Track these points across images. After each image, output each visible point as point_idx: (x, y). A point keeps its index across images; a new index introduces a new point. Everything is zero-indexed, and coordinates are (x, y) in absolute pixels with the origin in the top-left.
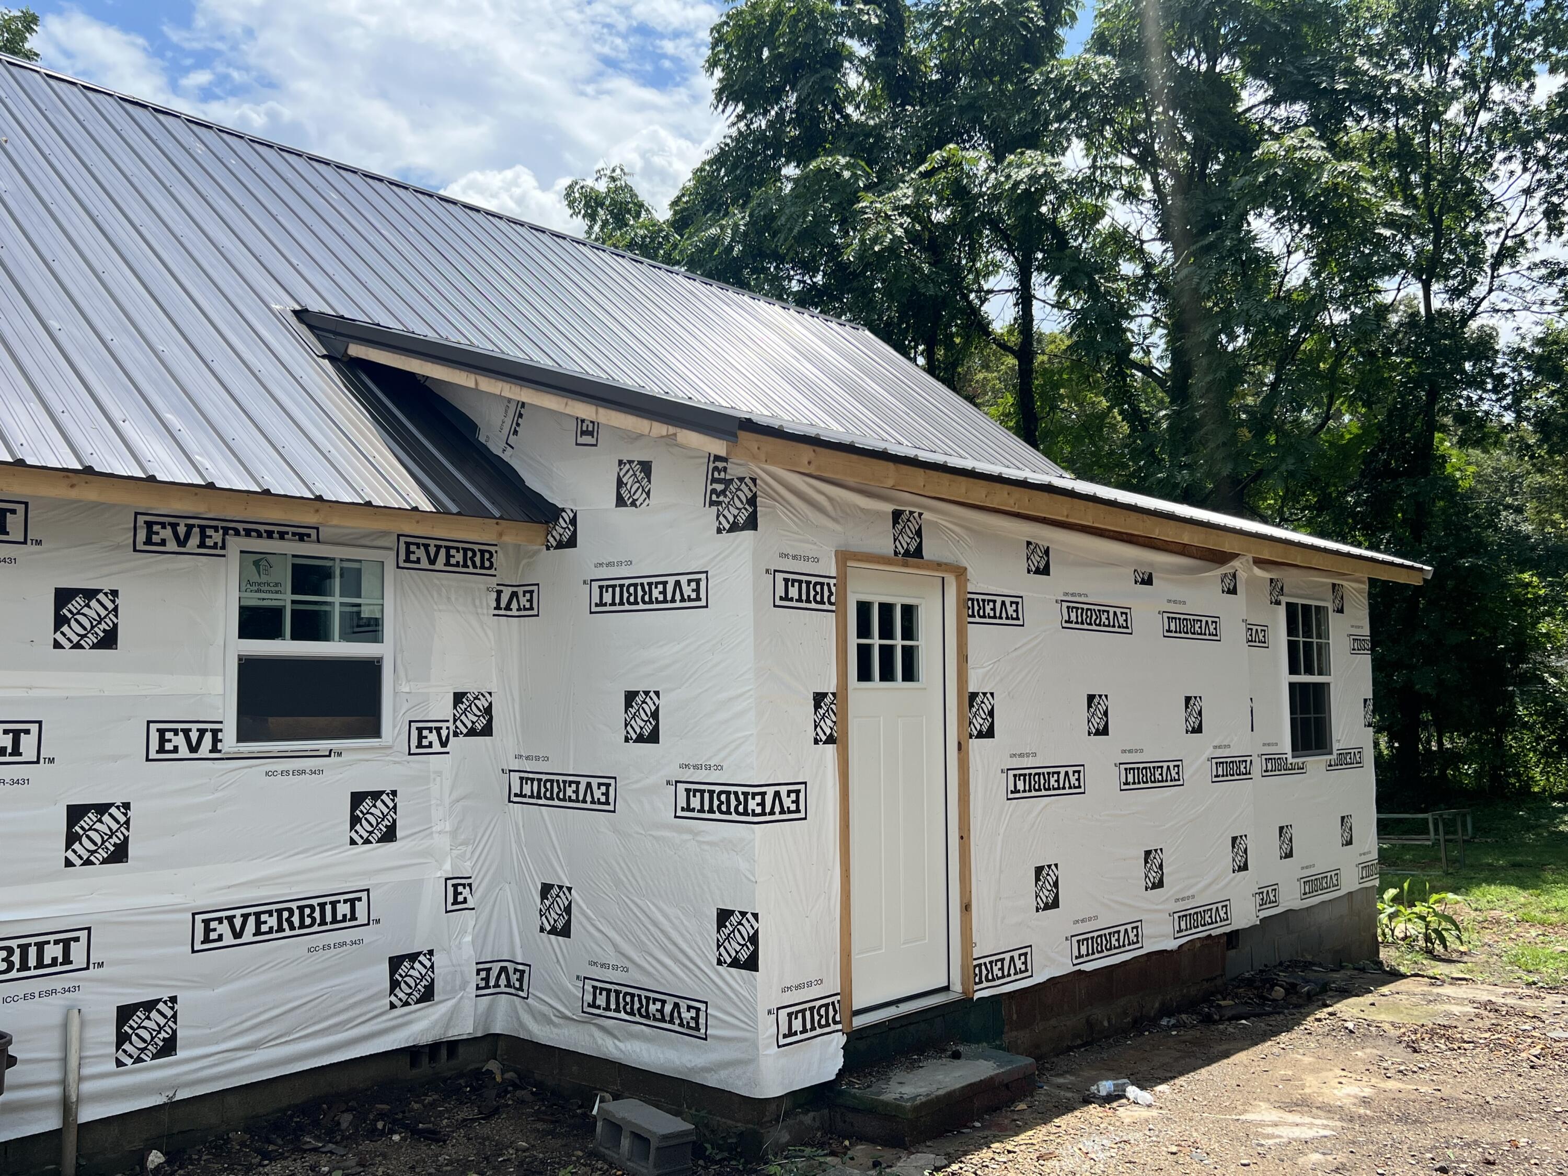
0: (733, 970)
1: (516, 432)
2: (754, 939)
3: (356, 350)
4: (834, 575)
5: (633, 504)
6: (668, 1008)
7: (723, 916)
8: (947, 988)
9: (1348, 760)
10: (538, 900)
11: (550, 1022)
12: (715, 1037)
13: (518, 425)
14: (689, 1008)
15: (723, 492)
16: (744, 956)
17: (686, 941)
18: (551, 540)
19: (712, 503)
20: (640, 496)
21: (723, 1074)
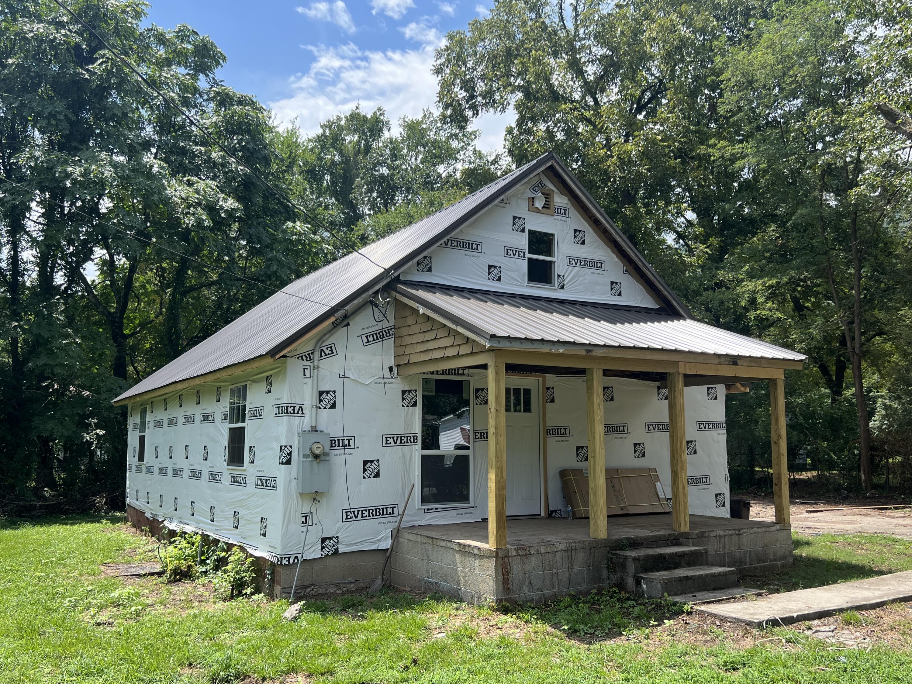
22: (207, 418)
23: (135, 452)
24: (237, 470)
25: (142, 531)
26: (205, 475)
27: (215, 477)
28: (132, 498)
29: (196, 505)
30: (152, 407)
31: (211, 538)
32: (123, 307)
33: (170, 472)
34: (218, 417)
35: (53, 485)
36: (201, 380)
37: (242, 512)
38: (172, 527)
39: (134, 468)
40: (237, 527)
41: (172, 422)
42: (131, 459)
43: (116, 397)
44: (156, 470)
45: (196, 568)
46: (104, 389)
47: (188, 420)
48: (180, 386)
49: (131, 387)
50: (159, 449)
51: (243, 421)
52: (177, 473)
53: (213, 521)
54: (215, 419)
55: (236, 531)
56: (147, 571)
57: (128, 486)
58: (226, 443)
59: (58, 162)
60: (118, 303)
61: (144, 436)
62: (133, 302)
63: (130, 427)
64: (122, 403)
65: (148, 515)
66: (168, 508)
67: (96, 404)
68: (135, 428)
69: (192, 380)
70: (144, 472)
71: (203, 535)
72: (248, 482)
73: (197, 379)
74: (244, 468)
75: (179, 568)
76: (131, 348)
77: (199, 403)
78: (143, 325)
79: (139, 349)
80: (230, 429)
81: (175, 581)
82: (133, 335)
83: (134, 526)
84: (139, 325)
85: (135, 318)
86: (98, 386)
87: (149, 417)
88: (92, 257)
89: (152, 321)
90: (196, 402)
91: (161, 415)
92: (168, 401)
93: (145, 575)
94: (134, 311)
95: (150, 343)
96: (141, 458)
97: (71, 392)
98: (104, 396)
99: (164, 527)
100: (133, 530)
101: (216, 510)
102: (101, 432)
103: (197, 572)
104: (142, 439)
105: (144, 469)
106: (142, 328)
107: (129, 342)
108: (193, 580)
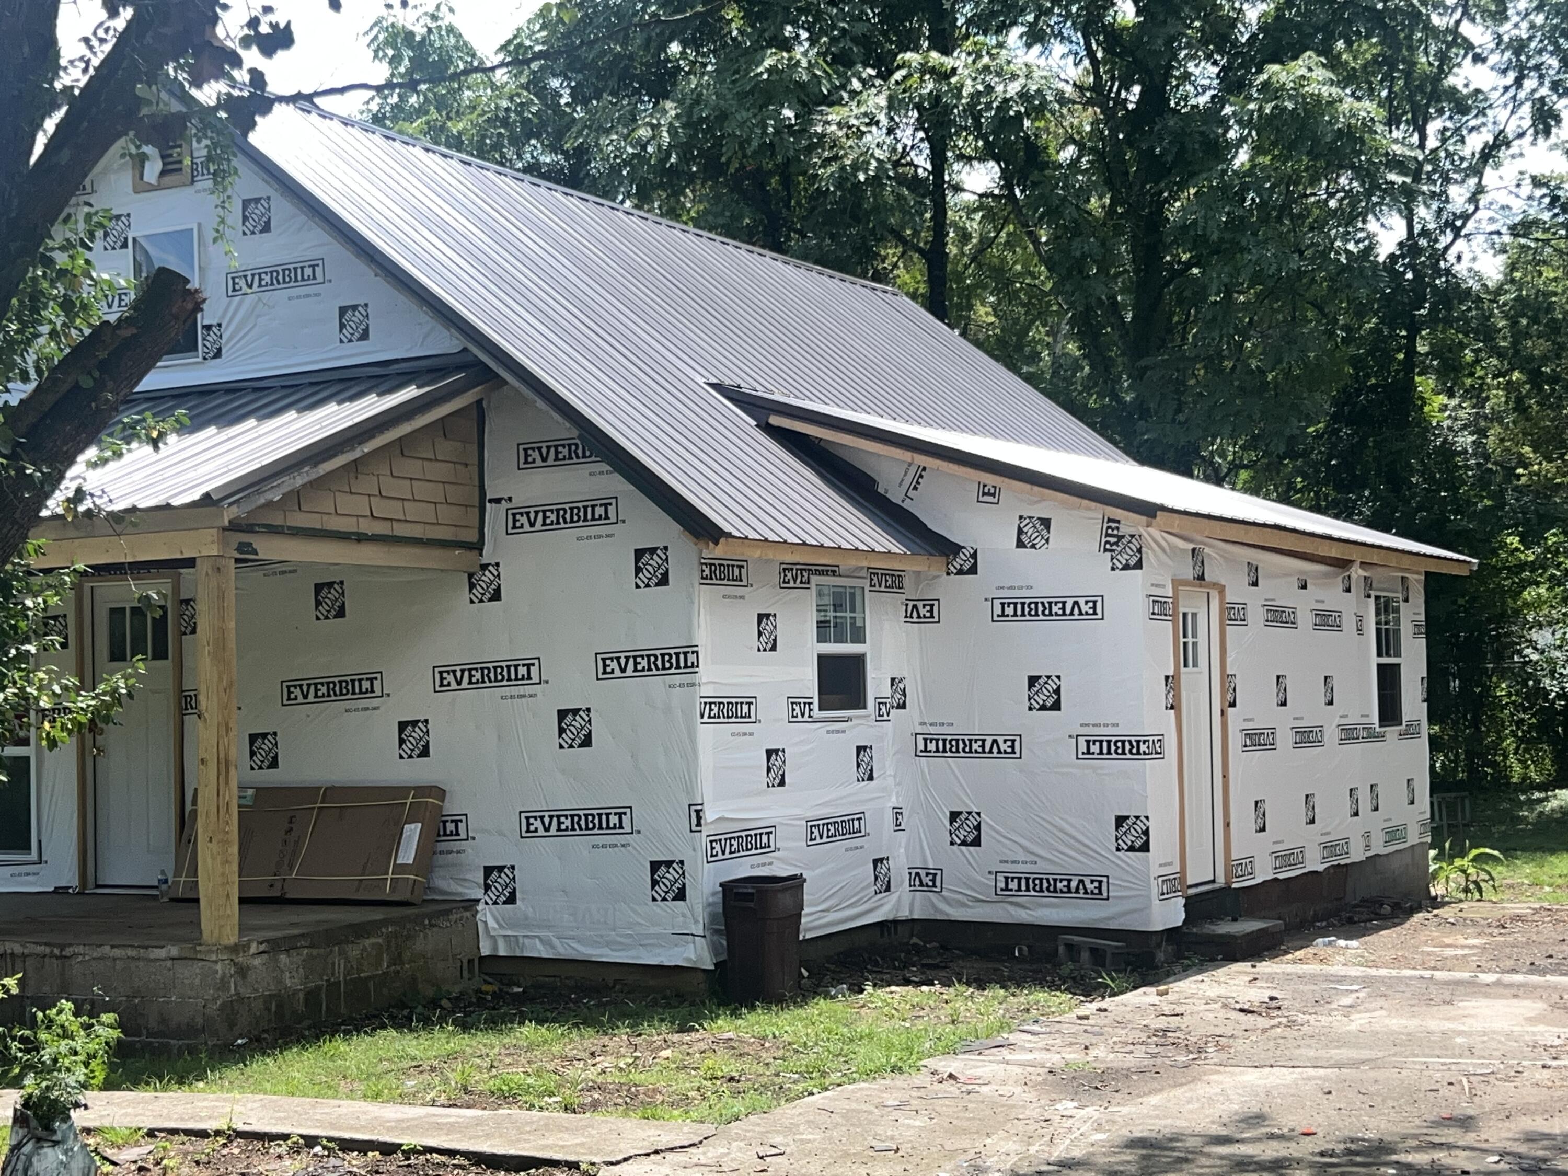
0: (1130, 854)
1: (915, 488)
2: (1146, 832)
3: (775, 420)
4: (1170, 595)
5: (1033, 546)
6: (1074, 884)
7: (1120, 821)
8: (1213, 881)
9: (1411, 732)
10: (947, 824)
11: (964, 905)
12: (1115, 897)
13: (918, 483)
14: (1092, 882)
15: (1116, 544)
16: (1138, 843)
17: (1088, 838)
18: (952, 568)
19: (1106, 550)
20: (1039, 542)
21: (1122, 920)
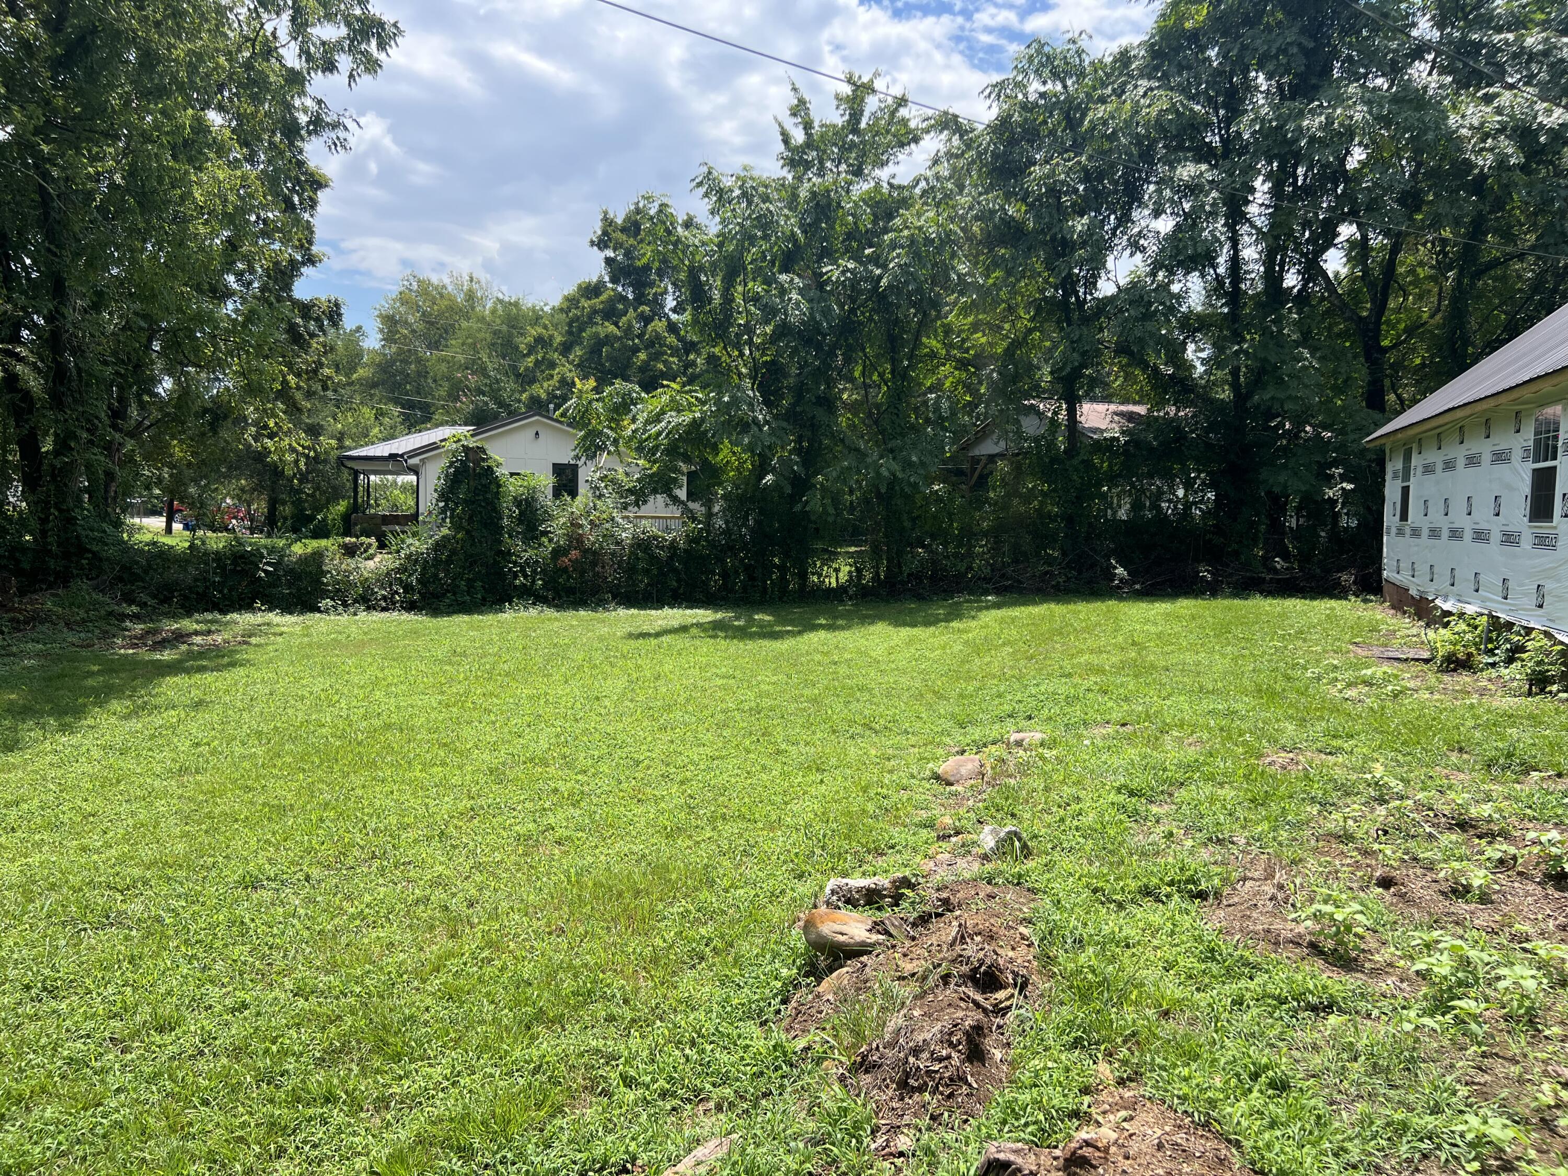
22: (1501, 457)
23: (1395, 509)
24: (1543, 527)
25: (1405, 612)
26: (1496, 536)
27: (1510, 539)
28: (1392, 571)
29: (1482, 578)
30: (1420, 446)
31: (1502, 621)
32: (1380, 307)
33: (1445, 534)
34: (1517, 454)
35: (1286, 556)
36: (1492, 403)
37: (1549, 586)
38: (1447, 606)
39: (1394, 531)
40: (1541, 606)
41: (1449, 466)
42: (1390, 518)
43: (1369, 435)
44: (1425, 533)
45: (1479, 658)
46: (1353, 427)
47: (1473, 461)
48: (1459, 414)
49: (1390, 420)
50: (1429, 504)
51: (1555, 458)
52: (1456, 534)
53: (1506, 598)
54: (1513, 458)
55: (1540, 612)
56: (1411, 656)
57: (1385, 555)
58: (1527, 490)
59: (1290, 115)
60: (1373, 301)
61: (1408, 487)
62: (1397, 297)
63: (1388, 477)
64: (1378, 443)
65: (1413, 592)
66: (1442, 582)
67: (1341, 448)
68: (1395, 477)
69: (1479, 403)
70: (1407, 536)
71: (1490, 616)
72: (1558, 544)
73: (1484, 402)
74: (1554, 524)
75: (1454, 654)
76: (1392, 366)
77: (1488, 437)
78: (1410, 331)
79: (1405, 367)
80: (1534, 470)
81: (1448, 671)
82: (1395, 346)
83: (1393, 607)
84: (1405, 330)
85: (1398, 322)
86: (1343, 422)
87: (1416, 461)
88: (1336, 241)
89: (1426, 323)
90: (1483, 435)
91: (1434, 457)
92: (1442, 436)
93: (1406, 660)
94: (1398, 310)
95: (1423, 357)
96: (1404, 516)
97: (1306, 432)
98: (1352, 437)
99: (1436, 608)
100: (1393, 611)
101: (1511, 584)
102: (1349, 487)
103: (1480, 662)
104: (1406, 491)
105: (1408, 531)
106: (1410, 336)
107: (1389, 358)
108: (1475, 673)
